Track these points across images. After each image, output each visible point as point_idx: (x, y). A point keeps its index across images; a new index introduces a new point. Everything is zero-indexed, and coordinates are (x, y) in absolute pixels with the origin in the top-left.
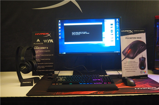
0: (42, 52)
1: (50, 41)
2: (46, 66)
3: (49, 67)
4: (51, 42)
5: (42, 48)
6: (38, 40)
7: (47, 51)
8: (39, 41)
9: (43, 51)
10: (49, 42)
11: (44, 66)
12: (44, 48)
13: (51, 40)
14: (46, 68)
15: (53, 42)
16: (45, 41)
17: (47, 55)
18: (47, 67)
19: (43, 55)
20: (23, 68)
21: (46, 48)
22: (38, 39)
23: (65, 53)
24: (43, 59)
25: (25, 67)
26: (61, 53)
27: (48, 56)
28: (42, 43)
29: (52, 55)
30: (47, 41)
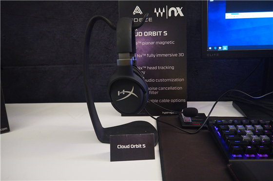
0: (149, 45)
2: (162, 89)
3: (170, 90)
4: (176, 15)
5: (150, 33)
6: (138, 10)
7: (163, 43)
8: (141, 12)
9: (153, 43)
10: (170, 15)
11: (156, 89)
12: (154, 34)
14: (161, 95)
15: (182, 15)
16: (158, 12)
17: (166, 55)
18: (164, 90)
19: (152, 55)
21: (162, 33)
22: (137, 8)
23: (225, 48)
24: (154, 68)
25: (131, 93)
26: (213, 48)
27: (169, 57)
28: (150, 20)
29: (178, 55)
30: (164, 11)
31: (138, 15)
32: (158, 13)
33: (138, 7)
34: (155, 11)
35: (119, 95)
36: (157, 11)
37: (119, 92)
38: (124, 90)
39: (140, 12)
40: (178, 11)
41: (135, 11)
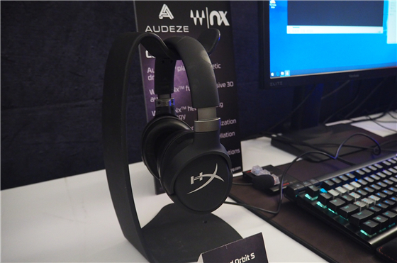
1: (215, 18)
4: (219, 23)
6: (165, 12)
8: (171, 17)
10: (212, 23)
13: (221, 13)
15: (227, 23)
20: (198, 183)
22: (165, 7)
23: (288, 74)
25: (213, 176)
26: (275, 74)
28: (186, 29)
29: (227, 85)
30: (203, 16)
31: (166, 21)
32: (195, 20)
33: (167, 7)
34: (192, 16)
35: (192, 182)
36: (195, 16)
37: (192, 178)
38: (201, 174)
39: (169, 16)
40: (222, 17)
41: (161, 13)
